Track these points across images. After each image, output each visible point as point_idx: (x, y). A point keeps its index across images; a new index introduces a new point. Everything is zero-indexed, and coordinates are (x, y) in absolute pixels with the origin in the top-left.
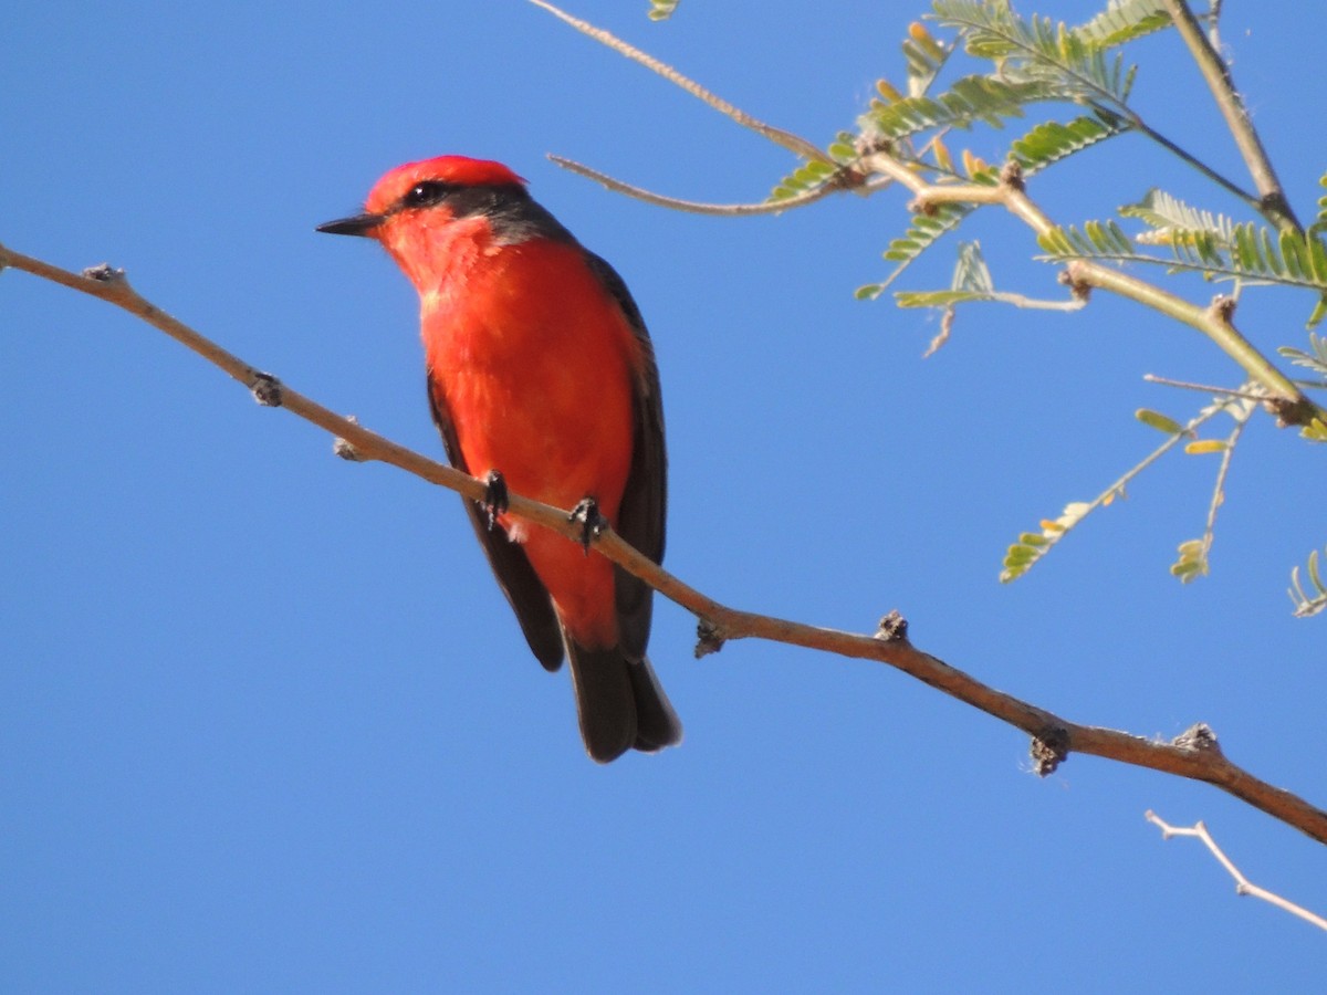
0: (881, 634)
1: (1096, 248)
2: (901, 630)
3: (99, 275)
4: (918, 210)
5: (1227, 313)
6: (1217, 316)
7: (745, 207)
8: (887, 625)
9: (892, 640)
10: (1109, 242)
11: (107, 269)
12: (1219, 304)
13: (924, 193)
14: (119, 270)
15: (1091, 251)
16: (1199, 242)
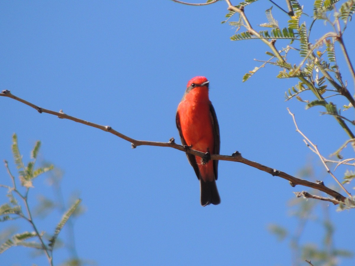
0: (169, 142)
1: (242, 37)
2: (173, 141)
3: (4, 92)
4: (229, 9)
5: (273, 43)
6: (271, 44)
7: (202, 4)
8: (171, 140)
9: (171, 143)
10: (246, 36)
11: (7, 91)
12: (272, 41)
13: (230, 7)
14: (9, 91)
15: (242, 38)
16: (265, 33)
